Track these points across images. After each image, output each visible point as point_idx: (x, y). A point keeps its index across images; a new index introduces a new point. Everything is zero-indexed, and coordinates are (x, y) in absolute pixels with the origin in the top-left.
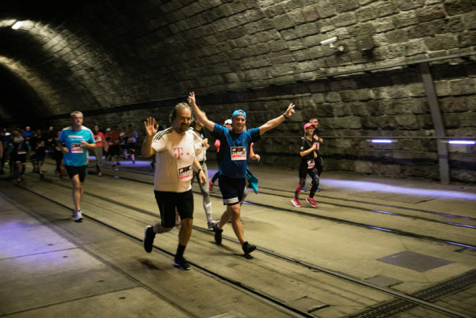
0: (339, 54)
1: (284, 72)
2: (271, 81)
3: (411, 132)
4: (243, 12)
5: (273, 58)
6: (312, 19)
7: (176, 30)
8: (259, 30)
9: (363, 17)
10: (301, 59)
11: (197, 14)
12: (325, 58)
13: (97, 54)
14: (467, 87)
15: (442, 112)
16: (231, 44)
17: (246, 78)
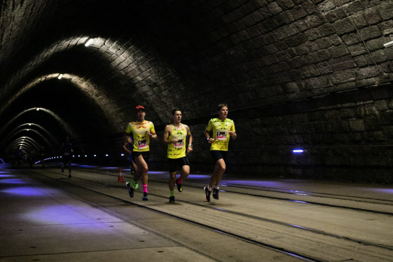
1: (345, 79)
2: (332, 88)
5: (335, 65)
6: (374, 22)
8: (320, 36)
10: (363, 64)
12: (389, 62)
13: (160, 69)
16: (291, 52)
17: (306, 87)
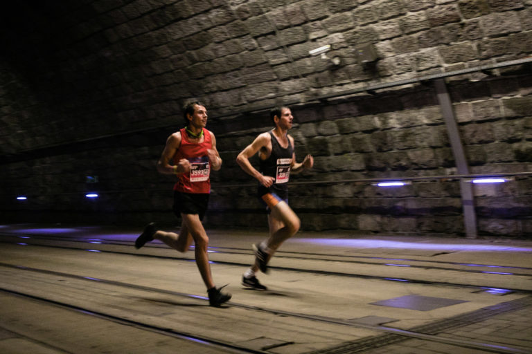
0: (334, 69)
1: (261, 94)
2: (245, 107)
3: (428, 171)
4: (207, 11)
5: (248, 76)
6: (298, 22)
8: (228, 37)
9: (363, 19)
10: (283, 76)
11: (143, 15)
12: (316, 75)
14: (492, 110)
15: (464, 144)
16: (190, 57)
17: (211, 105)
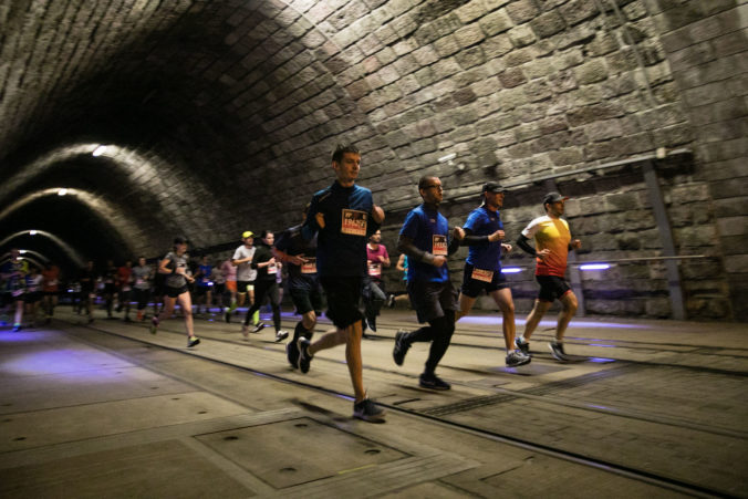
0: (459, 173)
1: (400, 197)
4: (353, 128)
5: (389, 181)
6: (429, 135)
7: (279, 153)
8: (372, 149)
9: (483, 130)
11: (302, 133)
14: (597, 205)
